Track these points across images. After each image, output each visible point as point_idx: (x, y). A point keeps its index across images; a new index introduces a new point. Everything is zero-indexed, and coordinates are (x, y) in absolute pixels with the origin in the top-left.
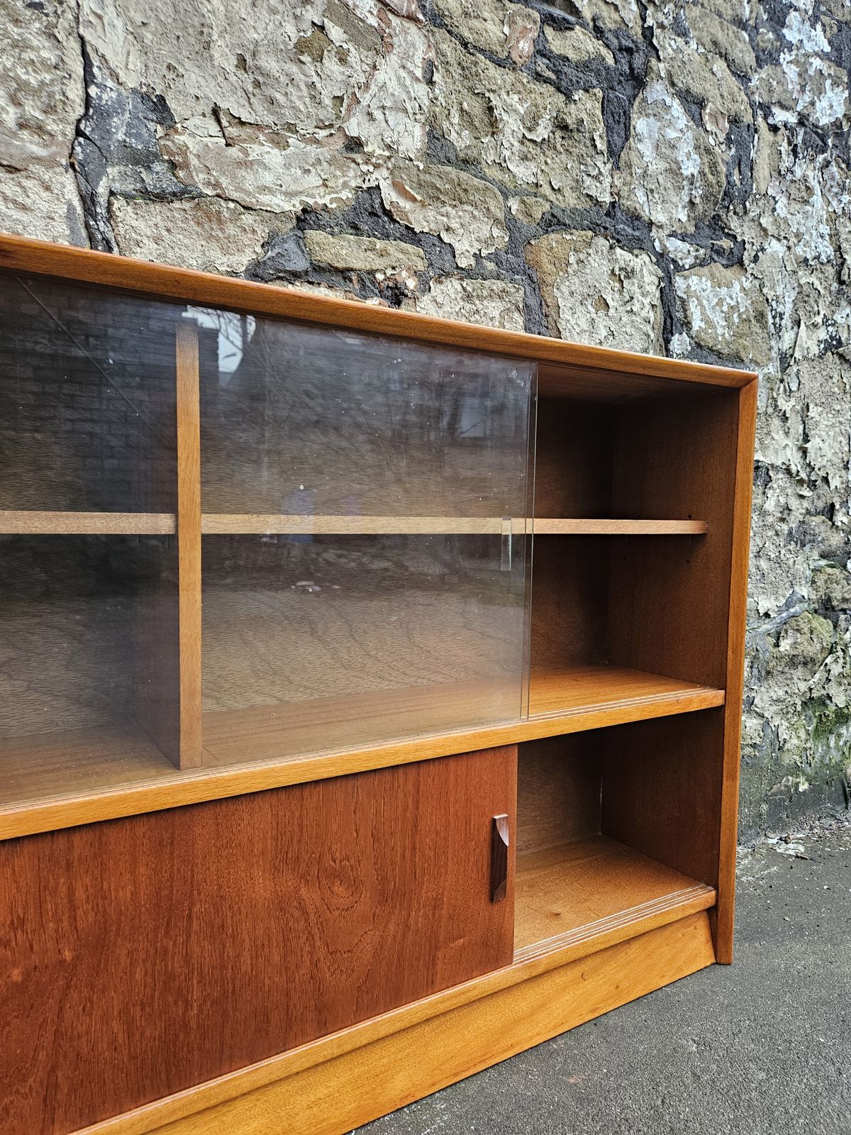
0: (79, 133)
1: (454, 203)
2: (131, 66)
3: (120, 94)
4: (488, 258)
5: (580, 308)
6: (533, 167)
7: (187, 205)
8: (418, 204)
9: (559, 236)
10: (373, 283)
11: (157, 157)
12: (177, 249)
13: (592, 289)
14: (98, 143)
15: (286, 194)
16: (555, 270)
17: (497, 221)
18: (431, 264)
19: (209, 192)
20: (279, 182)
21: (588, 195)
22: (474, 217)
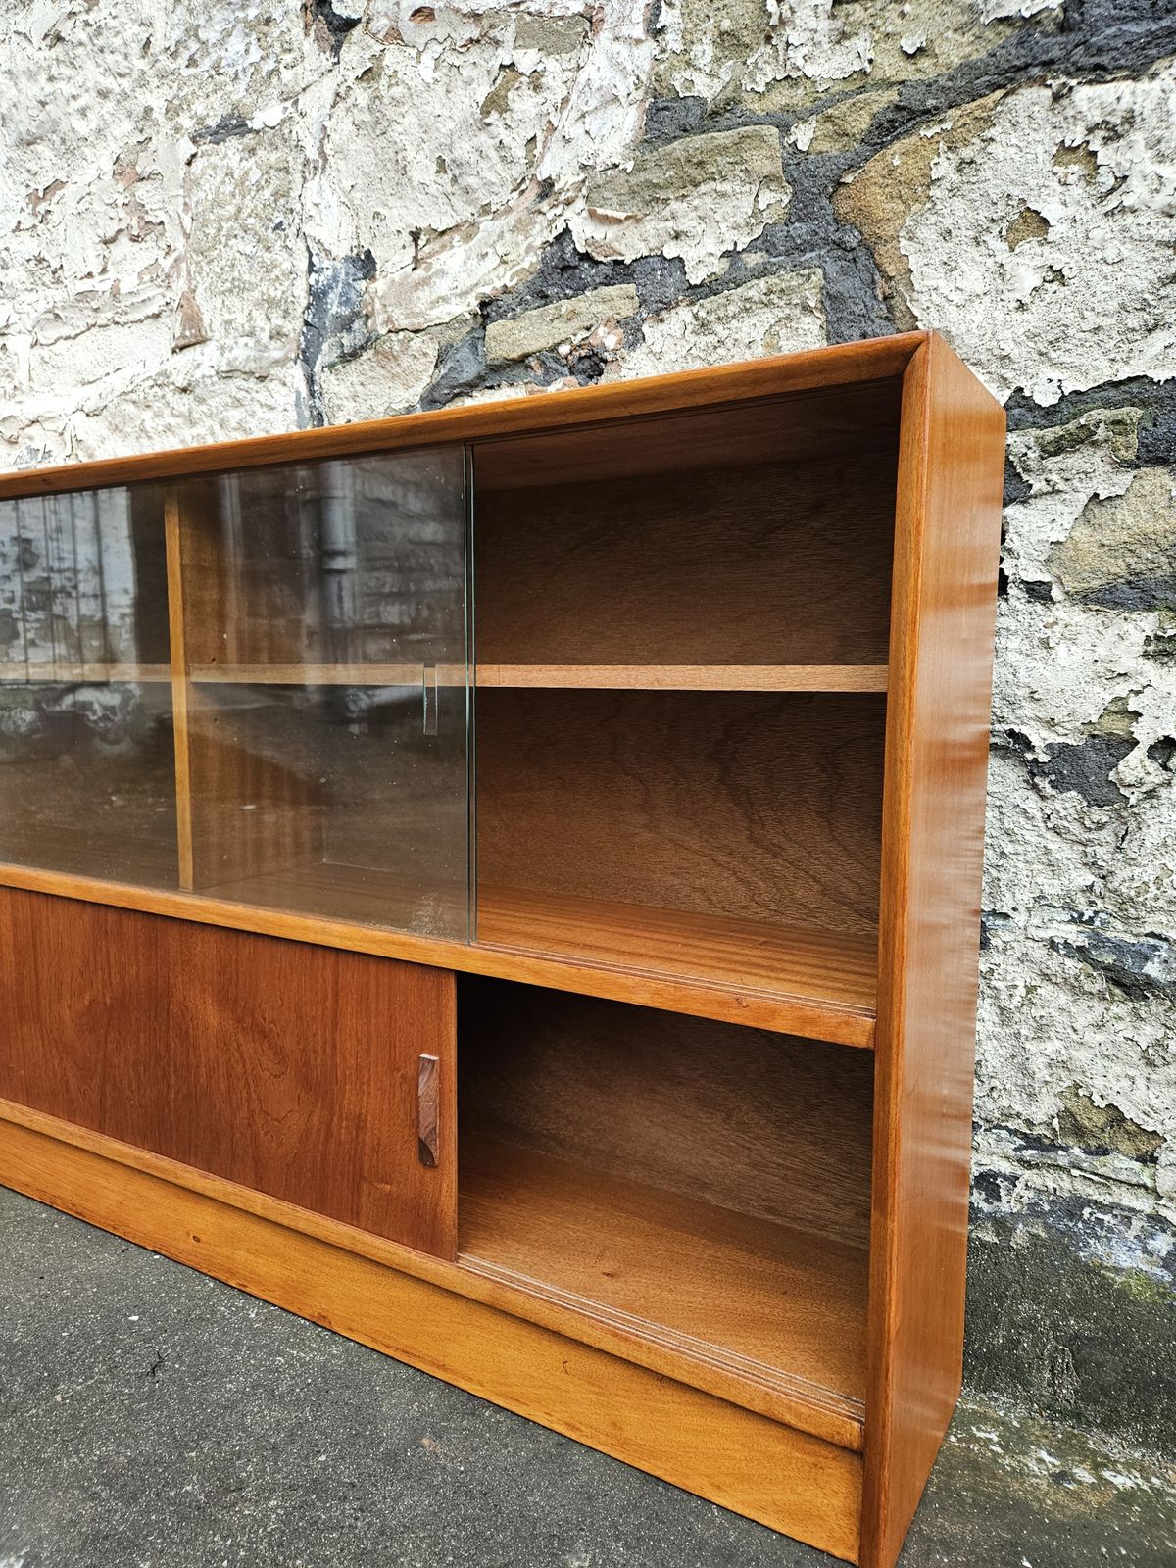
0: (306, 324)
1: (684, 192)
2: (342, 236)
3: (335, 269)
4: (751, 247)
5: (974, 252)
6: (861, 43)
7: (371, 352)
8: (627, 223)
9: (914, 139)
10: (557, 360)
11: (357, 314)
12: (369, 402)
13: (1002, 205)
14: (317, 325)
15: (460, 295)
16: (902, 207)
17: (768, 180)
18: (643, 302)
19: (383, 331)
20: (455, 284)
21: (1001, 20)
22: (723, 195)
